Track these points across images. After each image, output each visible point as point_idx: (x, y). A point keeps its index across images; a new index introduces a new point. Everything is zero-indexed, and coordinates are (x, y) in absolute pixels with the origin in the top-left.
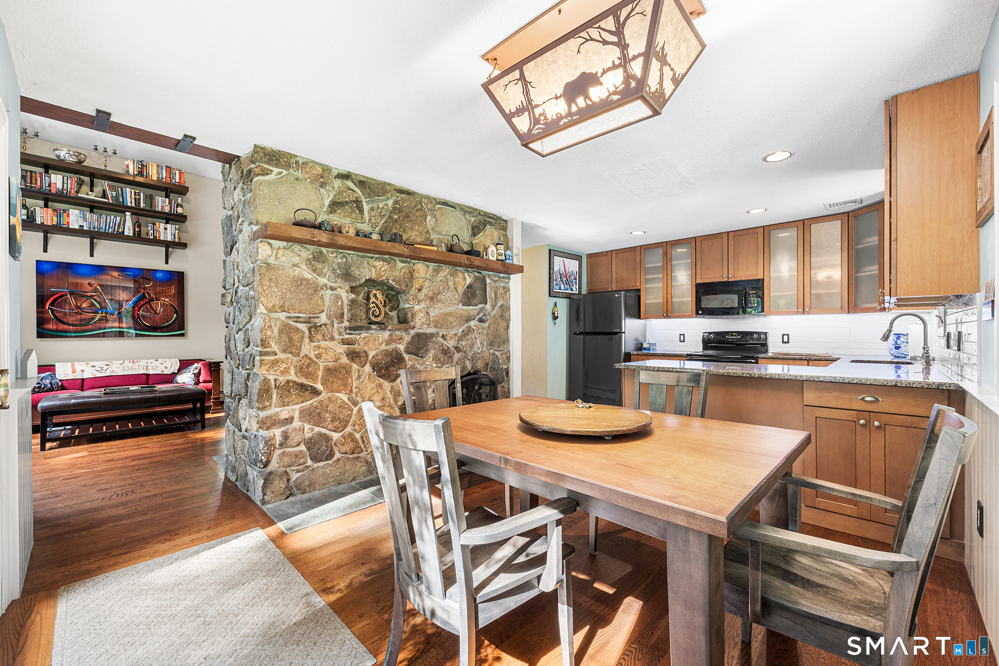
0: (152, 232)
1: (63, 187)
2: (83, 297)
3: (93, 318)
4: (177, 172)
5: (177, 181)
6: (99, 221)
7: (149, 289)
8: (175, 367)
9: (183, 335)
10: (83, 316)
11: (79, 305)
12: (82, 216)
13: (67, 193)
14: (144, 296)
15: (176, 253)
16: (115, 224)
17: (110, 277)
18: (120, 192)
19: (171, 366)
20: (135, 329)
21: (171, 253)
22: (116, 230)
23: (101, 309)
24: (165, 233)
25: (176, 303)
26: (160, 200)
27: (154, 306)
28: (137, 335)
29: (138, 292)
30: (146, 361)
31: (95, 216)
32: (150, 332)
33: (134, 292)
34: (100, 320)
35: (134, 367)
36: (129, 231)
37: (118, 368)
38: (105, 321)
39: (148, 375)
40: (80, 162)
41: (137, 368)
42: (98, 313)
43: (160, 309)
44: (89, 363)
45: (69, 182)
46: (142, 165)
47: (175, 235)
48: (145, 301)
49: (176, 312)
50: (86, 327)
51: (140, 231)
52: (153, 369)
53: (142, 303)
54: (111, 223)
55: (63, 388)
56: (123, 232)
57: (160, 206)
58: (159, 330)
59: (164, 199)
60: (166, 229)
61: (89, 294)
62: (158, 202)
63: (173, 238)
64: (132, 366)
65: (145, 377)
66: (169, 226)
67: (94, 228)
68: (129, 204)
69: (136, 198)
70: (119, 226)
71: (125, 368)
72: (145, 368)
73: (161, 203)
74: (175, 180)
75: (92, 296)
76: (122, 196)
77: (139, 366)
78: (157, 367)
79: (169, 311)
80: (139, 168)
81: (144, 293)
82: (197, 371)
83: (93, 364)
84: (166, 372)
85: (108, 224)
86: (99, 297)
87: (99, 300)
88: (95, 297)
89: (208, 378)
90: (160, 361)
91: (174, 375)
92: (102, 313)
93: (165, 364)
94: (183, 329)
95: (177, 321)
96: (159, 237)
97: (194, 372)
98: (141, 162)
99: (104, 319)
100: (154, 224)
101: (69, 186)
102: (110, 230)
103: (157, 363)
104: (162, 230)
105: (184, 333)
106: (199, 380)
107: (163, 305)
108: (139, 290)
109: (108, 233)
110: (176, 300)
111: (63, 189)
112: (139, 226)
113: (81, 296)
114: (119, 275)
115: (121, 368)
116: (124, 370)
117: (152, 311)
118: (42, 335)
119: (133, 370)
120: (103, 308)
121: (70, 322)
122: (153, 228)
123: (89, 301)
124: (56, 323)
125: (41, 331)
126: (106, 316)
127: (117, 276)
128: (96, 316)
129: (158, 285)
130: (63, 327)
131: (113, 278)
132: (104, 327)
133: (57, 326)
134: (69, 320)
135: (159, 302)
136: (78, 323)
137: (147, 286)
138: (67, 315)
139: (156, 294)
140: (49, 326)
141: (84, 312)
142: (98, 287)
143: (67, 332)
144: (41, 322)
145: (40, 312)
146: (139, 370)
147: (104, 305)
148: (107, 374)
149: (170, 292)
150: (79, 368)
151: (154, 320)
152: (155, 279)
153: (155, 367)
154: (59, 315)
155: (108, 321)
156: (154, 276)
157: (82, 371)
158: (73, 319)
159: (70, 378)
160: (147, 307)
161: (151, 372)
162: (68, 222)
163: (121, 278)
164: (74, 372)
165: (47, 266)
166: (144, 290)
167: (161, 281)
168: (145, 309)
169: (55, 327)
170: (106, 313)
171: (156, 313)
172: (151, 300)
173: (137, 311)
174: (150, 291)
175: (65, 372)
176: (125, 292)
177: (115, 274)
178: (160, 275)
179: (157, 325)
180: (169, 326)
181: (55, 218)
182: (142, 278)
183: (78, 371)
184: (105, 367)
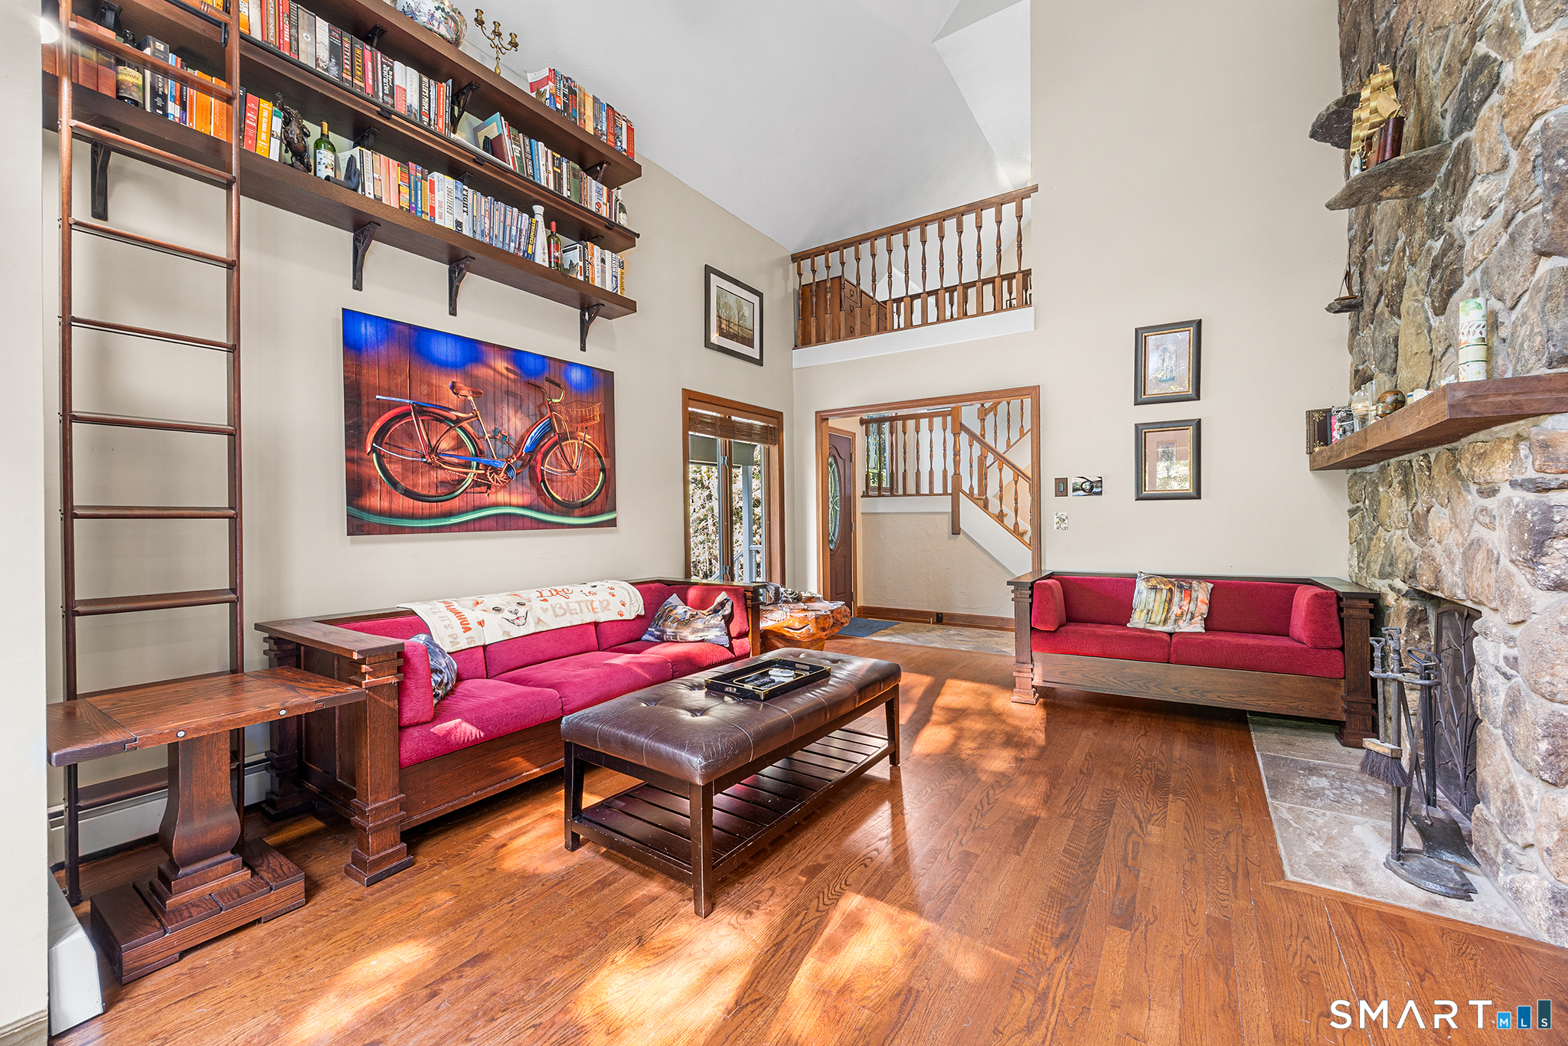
0: (581, 264)
1: (421, 104)
2: (441, 421)
3: (461, 481)
4: (625, 126)
5: (624, 145)
6: (490, 216)
7: (558, 408)
8: (637, 604)
9: (612, 523)
10: (441, 475)
11: (433, 443)
12: (458, 195)
13: (429, 125)
14: (550, 425)
15: (603, 327)
16: (521, 230)
17: (491, 372)
18: (527, 149)
19: (631, 601)
20: (537, 510)
21: (592, 325)
22: (521, 247)
23: (476, 455)
24: (602, 272)
25: (602, 445)
26: (594, 188)
27: (567, 451)
29: (542, 416)
30: (583, 589)
31: (485, 204)
32: (551, 514)
33: (534, 416)
34: (475, 484)
35: (571, 605)
37: (544, 610)
38: (484, 489)
39: (596, 624)
40: (453, 41)
41: (578, 610)
42: (469, 467)
43: (577, 461)
44: (476, 599)
45: (432, 97)
46: (570, 90)
47: (616, 278)
48: (553, 438)
49: (603, 470)
50: (447, 506)
52: (605, 608)
53: (547, 442)
56: (533, 255)
57: (594, 203)
58: (576, 512)
59: (599, 185)
60: (603, 261)
61: (453, 415)
62: (589, 191)
63: (612, 285)
64: (567, 605)
65: (593, 630)
66: (608, 255)
67: (481, 233)
68: (543, 183)
69: (554, 172)
70: (527, 237)
71: (560, 612)
72: (591, 608)
73: (596, 196)
74: (621, 142)
75: (459, 420)
76: (533, 159)
77: (577, 603)
79: (592, 464)
80: (564, 95)
81: (550, 418)
82: (728, 611)
83: (496, 601)
84: (627, 617)
86: (471, 425)
87: (471, 430)
88: (465, 424)
89: (745, 627)
92: (477, 468)
93: (619, 595)
94: (614, 509)
95: (604, 490)
96: (592, 279)
97: (725, 612)
98: (568, 82)
99: (485, 484)
100: (584, 247)
101: (431, 104)
102: (512, 244)
104: (597, 262)
105: (614, 519)
106: (729, 632)
107: (582, 451)
108: (544, 410)
110: (603, 440)
111: (420, 112)
112: (556, 247)
113: (437, 420)
114: (507, 369)
115: (550, 611)
116: (556, 616)
117: (565, 466)
118: (357, 527)
119: (571, 614)
120: (479, 453)
121: (419, 490)
122: (584, 257)
123: (453, 432)
124: (389, 493)
125: (355, 512)
126: (485, 474)
127: (505, 372)
128: (467, 474)
129: (574, 399)
130: (403, 503)
131: (497, 375)
132: (483, 502)
133: (391, 502)
134: (415, 485)
135: (576, 442)
136: (433, 492)
137: (557, 401)
138: (411, 469)
139: (570, 422)
140: (375, 501)
141: (444, 463)
142: (471, 398)
143: (413, 517)
144: (356, 488)
145: (354, 459)
146: (582, 612)
147: (482, 445)
148: (531, 628)
149: (594, 420)
150: (473, 617)
151: (568, 487)
152: (570, 387)
153: (605, 604)
154: (394, 469)
155: (489, 487)
156: (567, 378)
157: (481, 623)
158: (423, 483)
159: (464, 645)
160: (557, 455)
161: (602, 617)
162: (432, 209)
163: (511, 376)
164: (467, 629)
165: (367, 330)
166: (551, 411)
167: (578, 388)
168: (554, 460)
169: (386, 504)
170: (486, 467)
171: (572, 471)
172: (563, 437)
173: (539, 464)
174: (560, 414)
175: (450, 631)
176: (519, 415)
177: (501, 365)
178: (576, 375)
179: (573, 498)
180: (591, 502)
181: (405, 190)
182: (547, 380)
183: (473, 624)
184: (522, 611)
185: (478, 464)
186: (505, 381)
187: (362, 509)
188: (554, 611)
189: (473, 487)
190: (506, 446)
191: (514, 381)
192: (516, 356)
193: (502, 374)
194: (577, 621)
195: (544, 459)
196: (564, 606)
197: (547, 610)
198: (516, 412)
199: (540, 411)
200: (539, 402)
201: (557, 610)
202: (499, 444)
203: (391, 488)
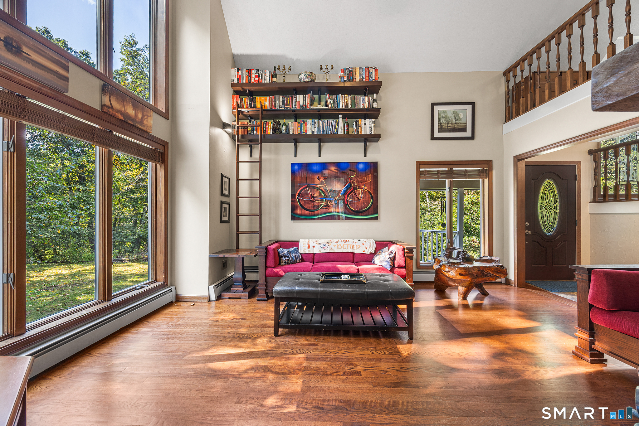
0: (356, 128)
1: (303, 103)
2: (315, 188)
3: (320, 205)
4: (373, 70)
5: (373, 78)
6: (323, 125)
7: (353, 179)
8: (372, 249)
9: (376, 218)
10: (315, 203)
11: (313, 195)
12: (313, 123)
13: (305, 107)
14: (350, 186)
15: (372, 146)
16: (333, 125)
17: (330, 171)
18: (335, 99)
19: (370, 247)
20: (345, 213)
21: (369, 146)
22: (333, 131)
23: (325, 197)
24: (365, 128)
25: (372, 190)
26: (362, 99)
27: (357, 193)
28: (347, 218)
29: (347, 182)
30: (352, 240)
31: (321, 122)
32: (351, 215)
33: (344, 182)
34: (325, 206)
35: (345, 246)
36: (341, 132)
37: (334, 246)
39: (354, 254)
40: (313, 81)
41: (347, 248)
42: (323, 201)
43: (361, 196)
44: (318, 240)
45: (306, 99)
46: (350, 71)
47: (371, 128)
48: (352, 189)
49: (372, 198)
50: (316, 212)
51: (348, 130)
52: (357, 248)
53: (349, 191)
54: (330, 126)
55: (303, 260)
56: (337, 132)
57: (361, 105)
58: (360, 214)
59: (364, 97)
60: (365, 124)
61: (318, 186)
62: (360, 101)
63: (370, 131)
64: (343, 245)
65: (352, 255)
66: (367, 121)
67: (320, 131)
68: (341, 108)
69: (345, 102)
70: (335, 127)
71: (339, 247)
72: (352, 247)
73: (363, 102)
74: (372, 77)
75: (320, 187)
76: (337, 102)
77: (348, 245)
78: (360, 247)
79: (367, 197)
80: (347, 74)
81: (350, 183)
82: (392, 255)
83: (320, 241)
84: (366, 252)
85: (328, 127)
87: (324, 190)
88: (322, 188)
89: (403, 264)
90: (362, 241)
91: (372, 255)
93: (366, 245)
94: (377, 213)
95: (372, 206)
96: (361, 132)
97: (390, 256)
98: (348, 69)
99: (327, 206)
100: (357, 121)
101: (306, 102)
102: (330, 131)
103: (359, 243)
104: (362, 125)
105: (377, 217)
106: (394, 264)
107: (363, 192)
108: (348, 180)
109: (329, 134)
110: (372, 187)
111: (303, 105)
112: (348, 126)
114: (335, 169)
115: (336, 247)
116: (338, 248)
117: (356, 198)
118: (294, 218)
119: (343, 248)
120: (326, 196)
121: (308, 208)
122: (357, 125)
123: (318, 191)
124: (301, 209)
125: (294, 215)
126: (328, 203)
127: (334, 170)
128: (322, 203)
129: (360, 175)
130: (305, 212)
131: (332, 172)
132: (327, 211)
133: (301, 212)
134: (308, 207)
135: (361, 190)
136: (312, 209)
137: (353, 176)
138: (307, 202)
139: (358, 183)
140: (298, 211)
141: (316, 200)
142: (323, 180)
143: (307, 216)
144: (294, 208)
145: (293, 201)
146: (348, 248)
147: (327, 194)
148: (328, 251)
149: (368, 181)
150: (312, 244)
151: (357, 205)
152: (358, 170)
153: (358, 247)
154: (302, 203)
155: (329, 207)
156: (357, 168)
157: (314, 247)
158: (309, 206)
159: (307, 252)
160: (353, 195)
161: (356, 251)
162: (306, 130)
163: (336, 171)
164: (309, 248)
165: (296, 167)
166: (351, 180)
167: (362, 170)
168: (352, 197)
169: (300, 212)
170: (328, 201)
171: (359, 200)
172: (355, 188)
173: (346, 198)
174: (354, 180)
175: (304, 248)
176: (339, 183)
177: (333, 168)
178: (361, 166)
179: (359, 209)
180: (367, 210)
181: (299, 128)
182: (349, 170)
183: (311, 247)
184: (327, 245)
185: (325, 200)
186: (334, 173)
187: (295, 214)
188: (338, 247)
189: (324, 207)
190: (334, 194)
191: (337, 173)
192: (338, 165)
193: (333, 171)
194: (345, 251)
195: (348, 196)
196: (342, 246)
197: (335, 246)
198: (338, 182)
199: (346, 181)
200: (346, 178)
201: (339, 246)
202: (332, 193)
203: (301, 208)
